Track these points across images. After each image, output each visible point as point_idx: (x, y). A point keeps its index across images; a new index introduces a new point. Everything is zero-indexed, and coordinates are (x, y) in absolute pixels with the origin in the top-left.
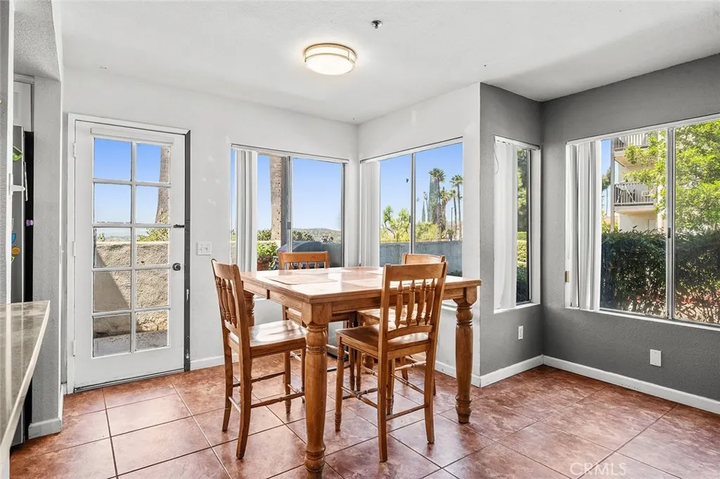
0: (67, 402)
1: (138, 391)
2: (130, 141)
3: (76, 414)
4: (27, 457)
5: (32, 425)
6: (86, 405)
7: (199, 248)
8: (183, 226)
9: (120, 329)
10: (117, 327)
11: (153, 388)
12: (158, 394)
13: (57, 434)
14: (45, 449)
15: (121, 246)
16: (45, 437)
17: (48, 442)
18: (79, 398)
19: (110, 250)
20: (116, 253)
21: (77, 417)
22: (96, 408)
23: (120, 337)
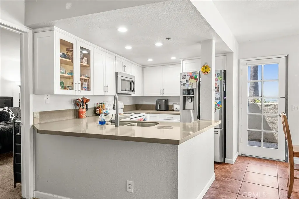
0: (238, 157)
1: (262, 162)
2: (261, 64)
3: (239, 161)
4: (223, 167)
5: (225, 159)
6: (243, 160)
7: (293, 107)
8: (285, 98)
9: (269, 140)
10: (268, 139)
11: (268, 163)
12: (269, 166)
13: (232, 164)
14: (227, 167)
15: (269, 105)
16: (229, 164)
17: (229, 165)
18: (242, 158)
19: (265, 106)
20: (268, 108)
21: (239, 162)
22: (246, 162)
23: (267, 143)
